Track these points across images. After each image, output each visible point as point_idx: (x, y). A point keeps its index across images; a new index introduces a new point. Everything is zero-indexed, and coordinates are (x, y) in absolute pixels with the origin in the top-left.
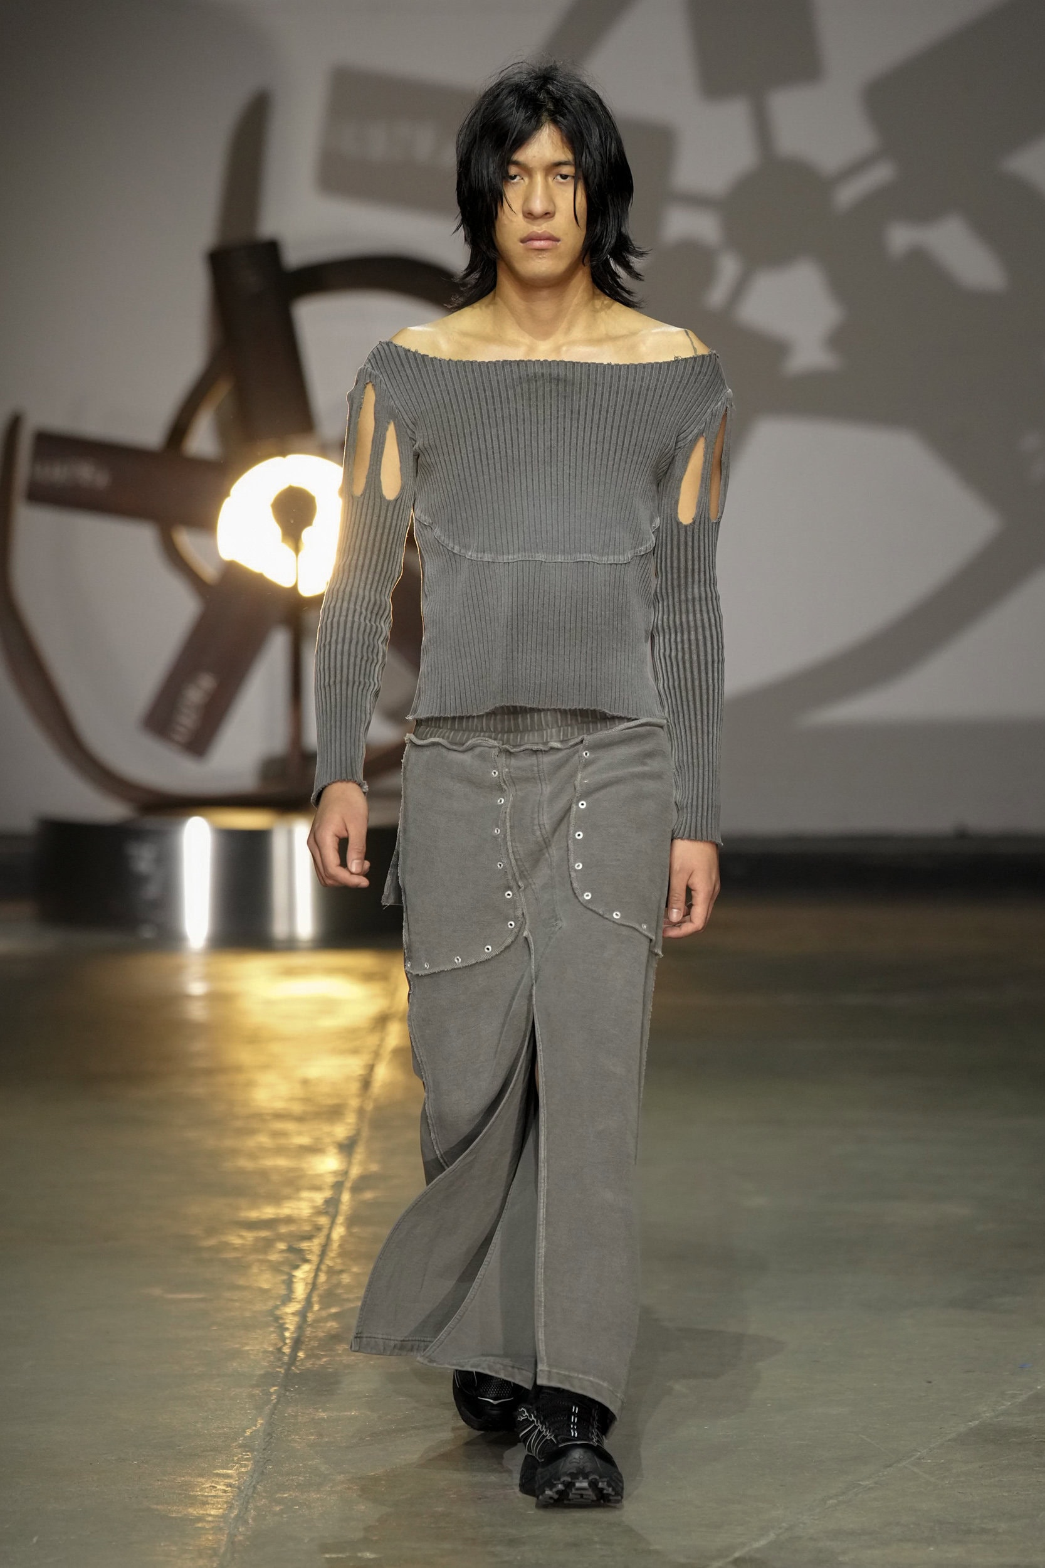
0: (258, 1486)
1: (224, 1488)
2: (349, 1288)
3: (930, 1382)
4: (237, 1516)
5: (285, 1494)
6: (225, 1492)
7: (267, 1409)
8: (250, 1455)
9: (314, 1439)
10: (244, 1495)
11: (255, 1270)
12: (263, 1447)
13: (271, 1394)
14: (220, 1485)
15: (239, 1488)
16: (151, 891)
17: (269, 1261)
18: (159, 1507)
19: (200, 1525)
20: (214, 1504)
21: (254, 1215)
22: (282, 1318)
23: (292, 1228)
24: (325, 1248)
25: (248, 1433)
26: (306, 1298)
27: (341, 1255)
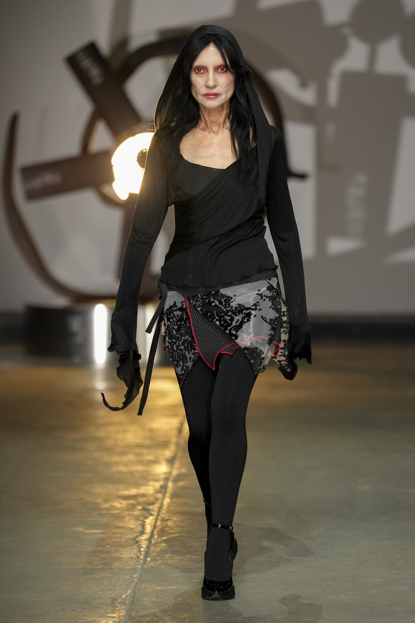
2: (171, 528)
7: (133, 585)
8: (124, 607)
9: (154, 600)
11: (127, 519)
12: (131, 603)
13: (134, 578)
16: (79, 340)
17: (134, 515)
21: (127, 493)
22: (139, 542)
23: (145, 499)
24: (160, 508)
25: (123, 596)
26: (151, 532)
27: (167, 512)
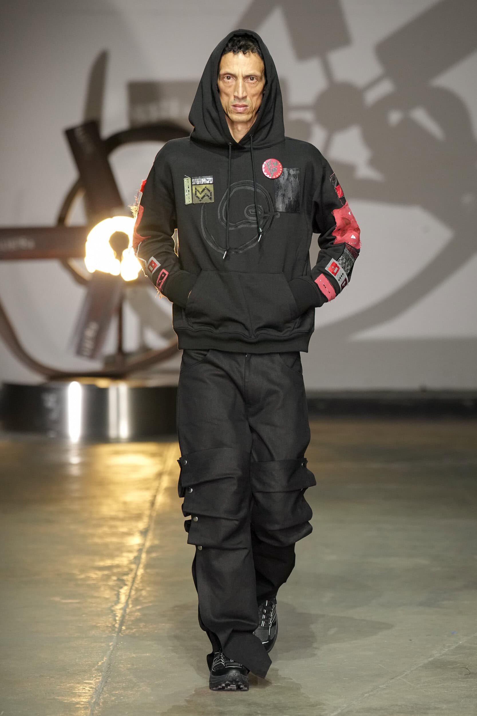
0: (104, 688)
1: (89, 689)
2: (145, 597)
3: (411, 640)
4: (95, 701)
5: (116, 692)
6: (89, 691)
7: (108, 653)
8: (100, 674)
9: (130, 667)
10: (98, 692)
11: (102, 589)
12: (107, 670)
13: (110, 646)
14: (87, 687)
15: (95, 689)
16: (54, 416)
17: (109, 585)
18: (60, 698)
19: (78, 706)
20: (84, 696)
21: (101, 564)
22: (115, 611)
23: (119, 570)
24: (134, 579)
25: (100, 664)
26: (126, 602)
27: (141, 582)
